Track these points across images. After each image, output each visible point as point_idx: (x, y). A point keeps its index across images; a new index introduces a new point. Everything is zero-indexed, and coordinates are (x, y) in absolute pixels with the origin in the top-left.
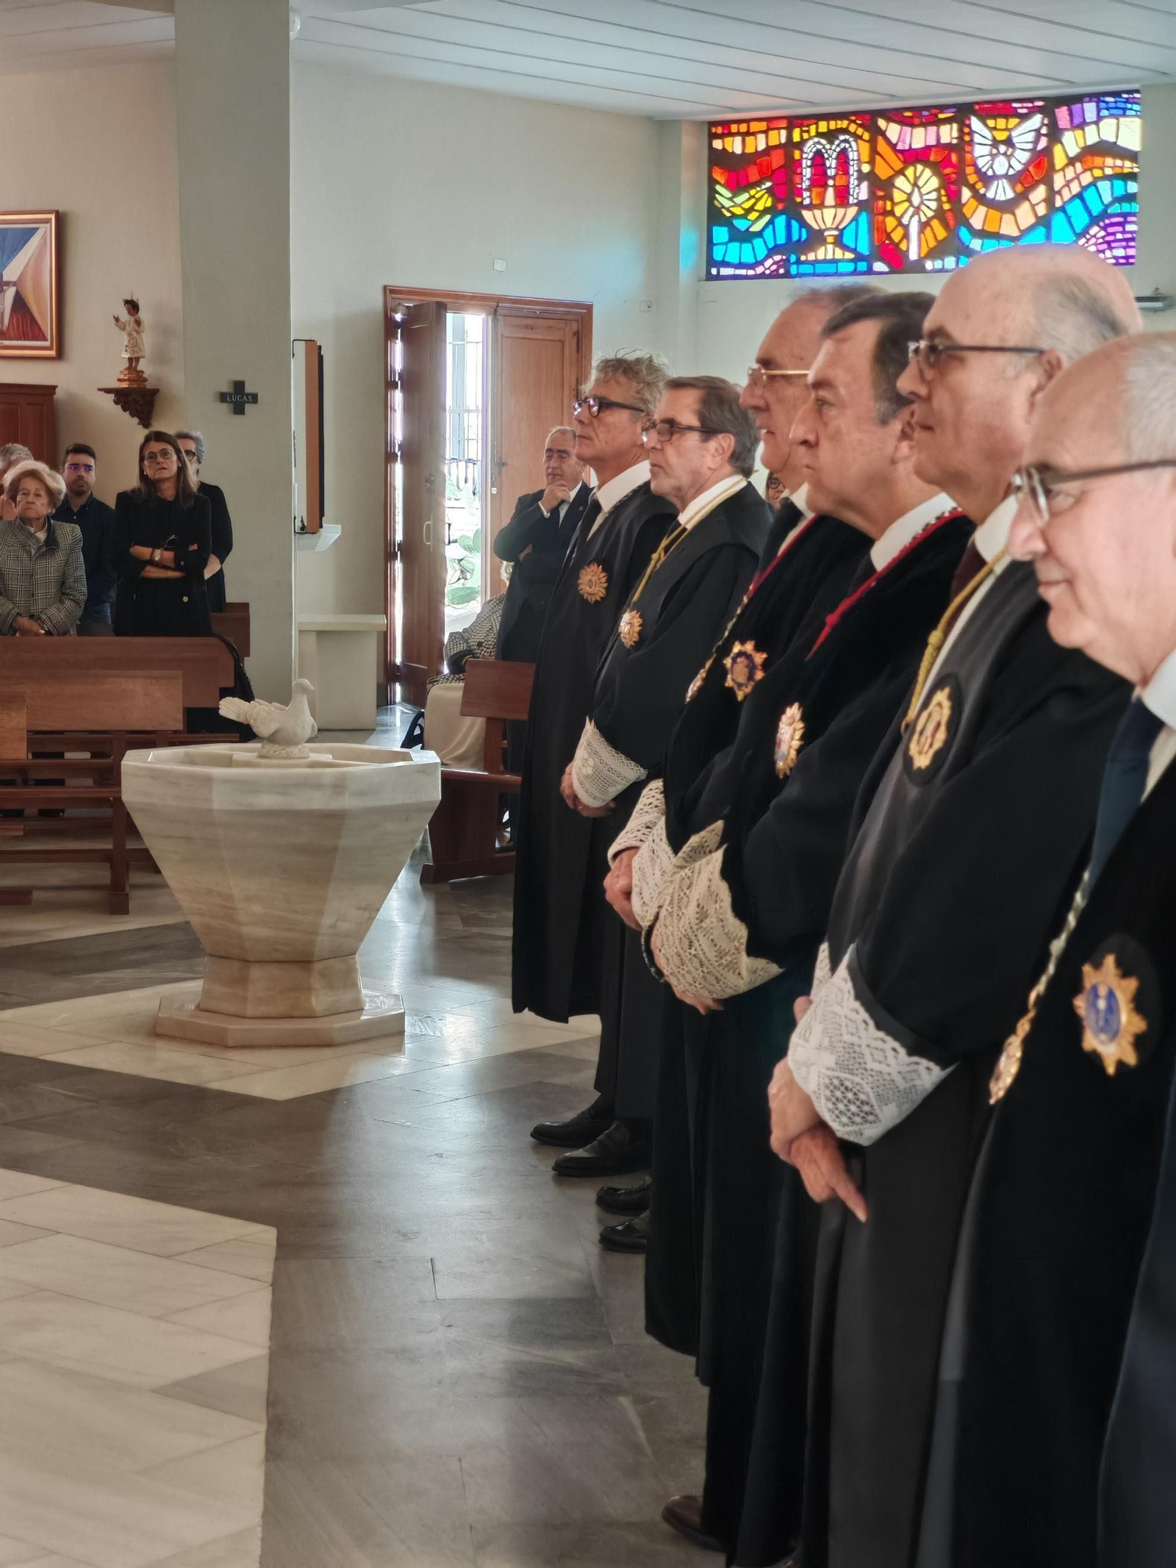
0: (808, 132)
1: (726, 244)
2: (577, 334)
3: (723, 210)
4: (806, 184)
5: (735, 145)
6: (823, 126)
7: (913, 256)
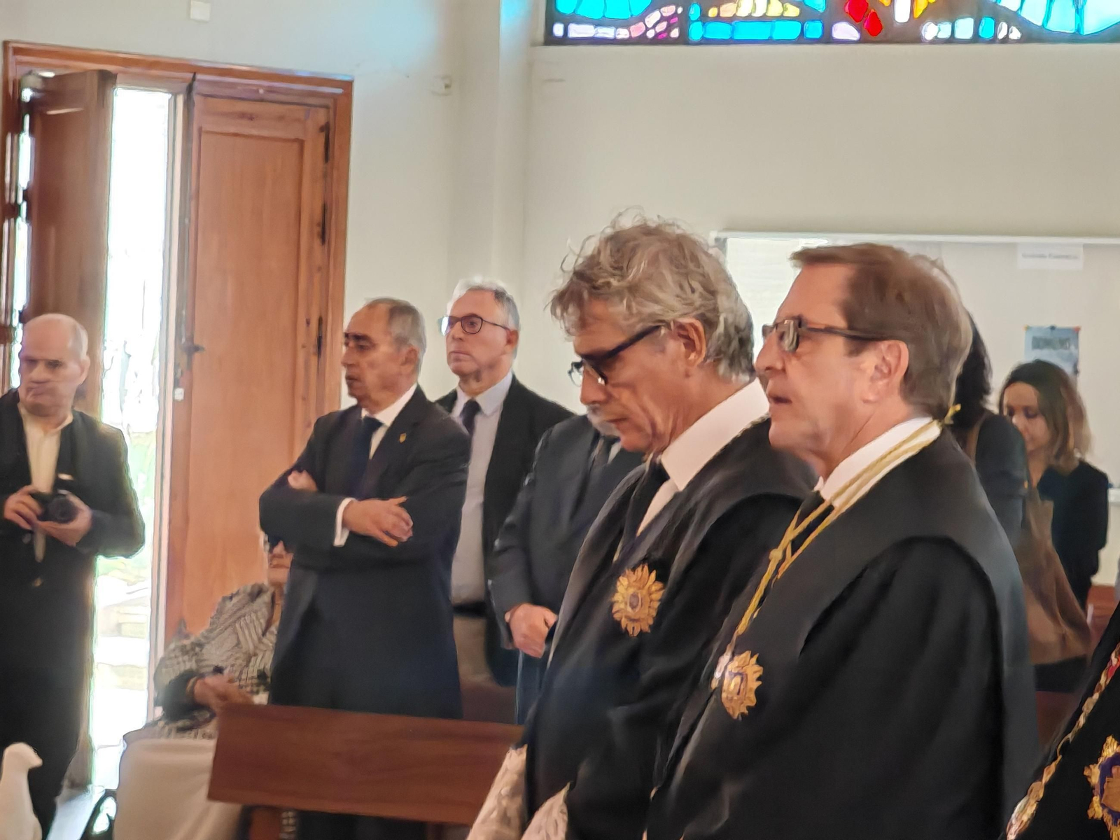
2: (326, 129)
7: (901, 14)
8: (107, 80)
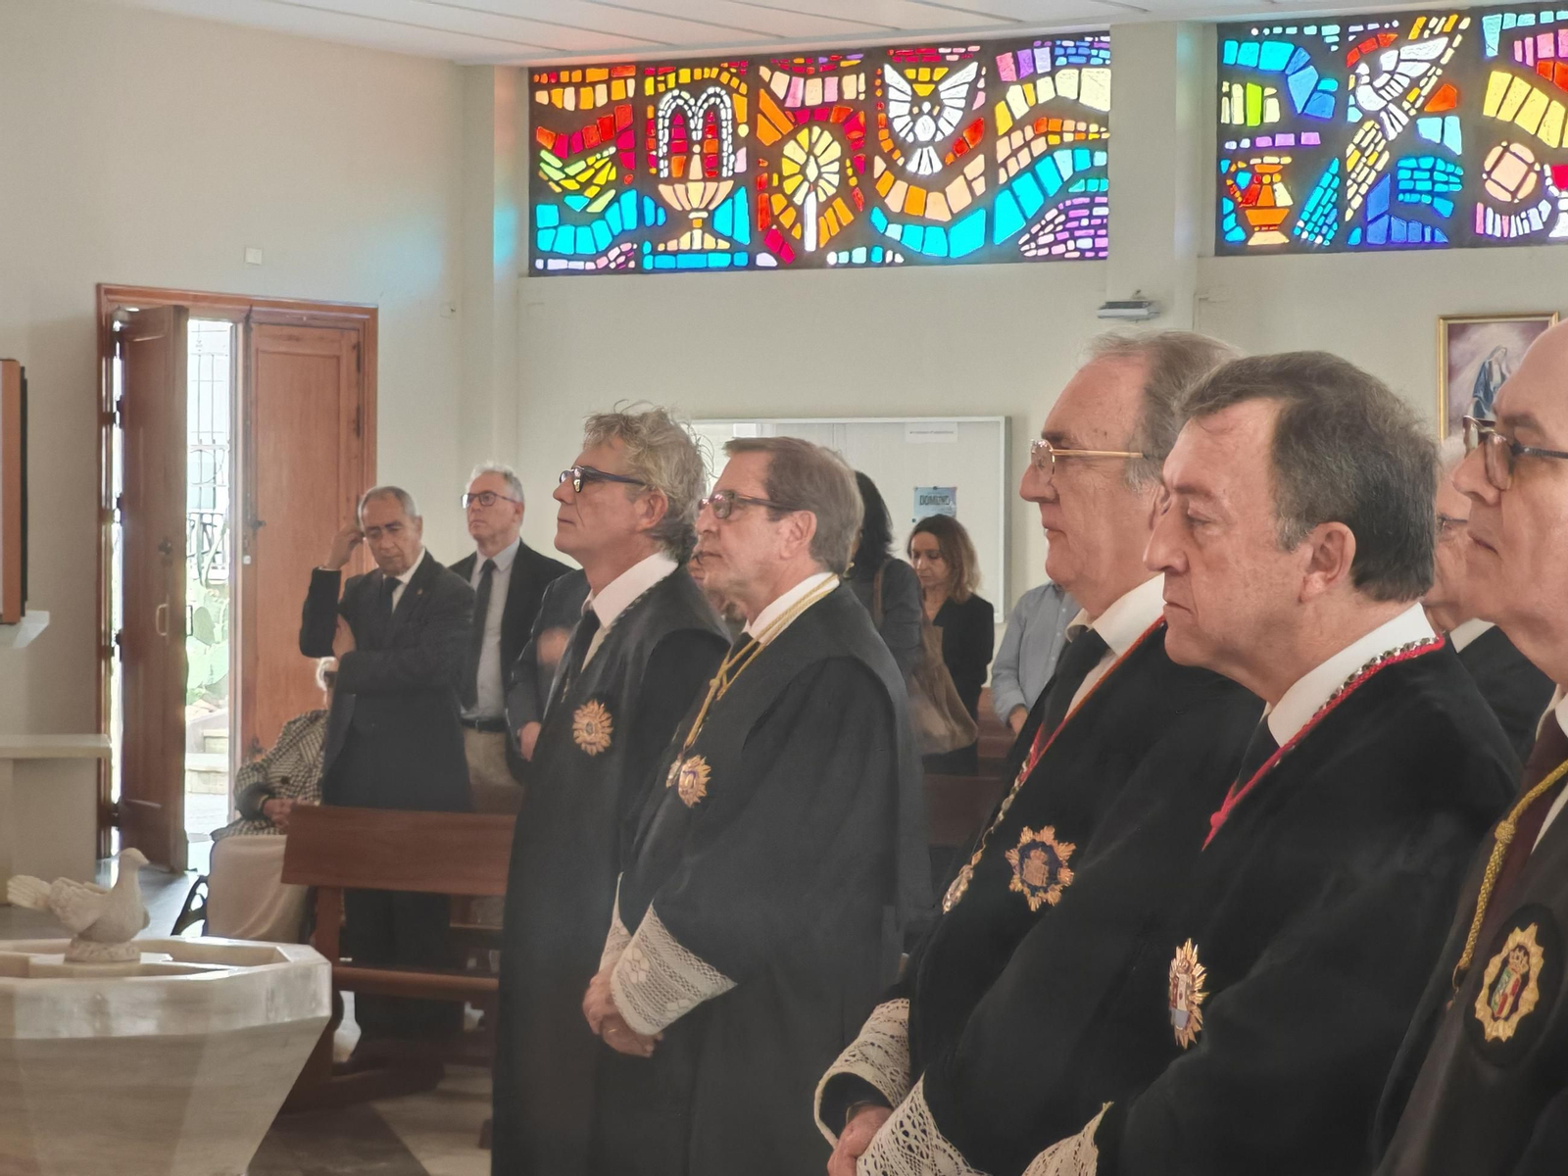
0: (665, 82)
1: (555, 228)
2: (357, 347)
3: (551, 183)
4: (663, 150)
5: (567, 99)
6: (685, 75)
7: (810, 245)
8: (181, 313)
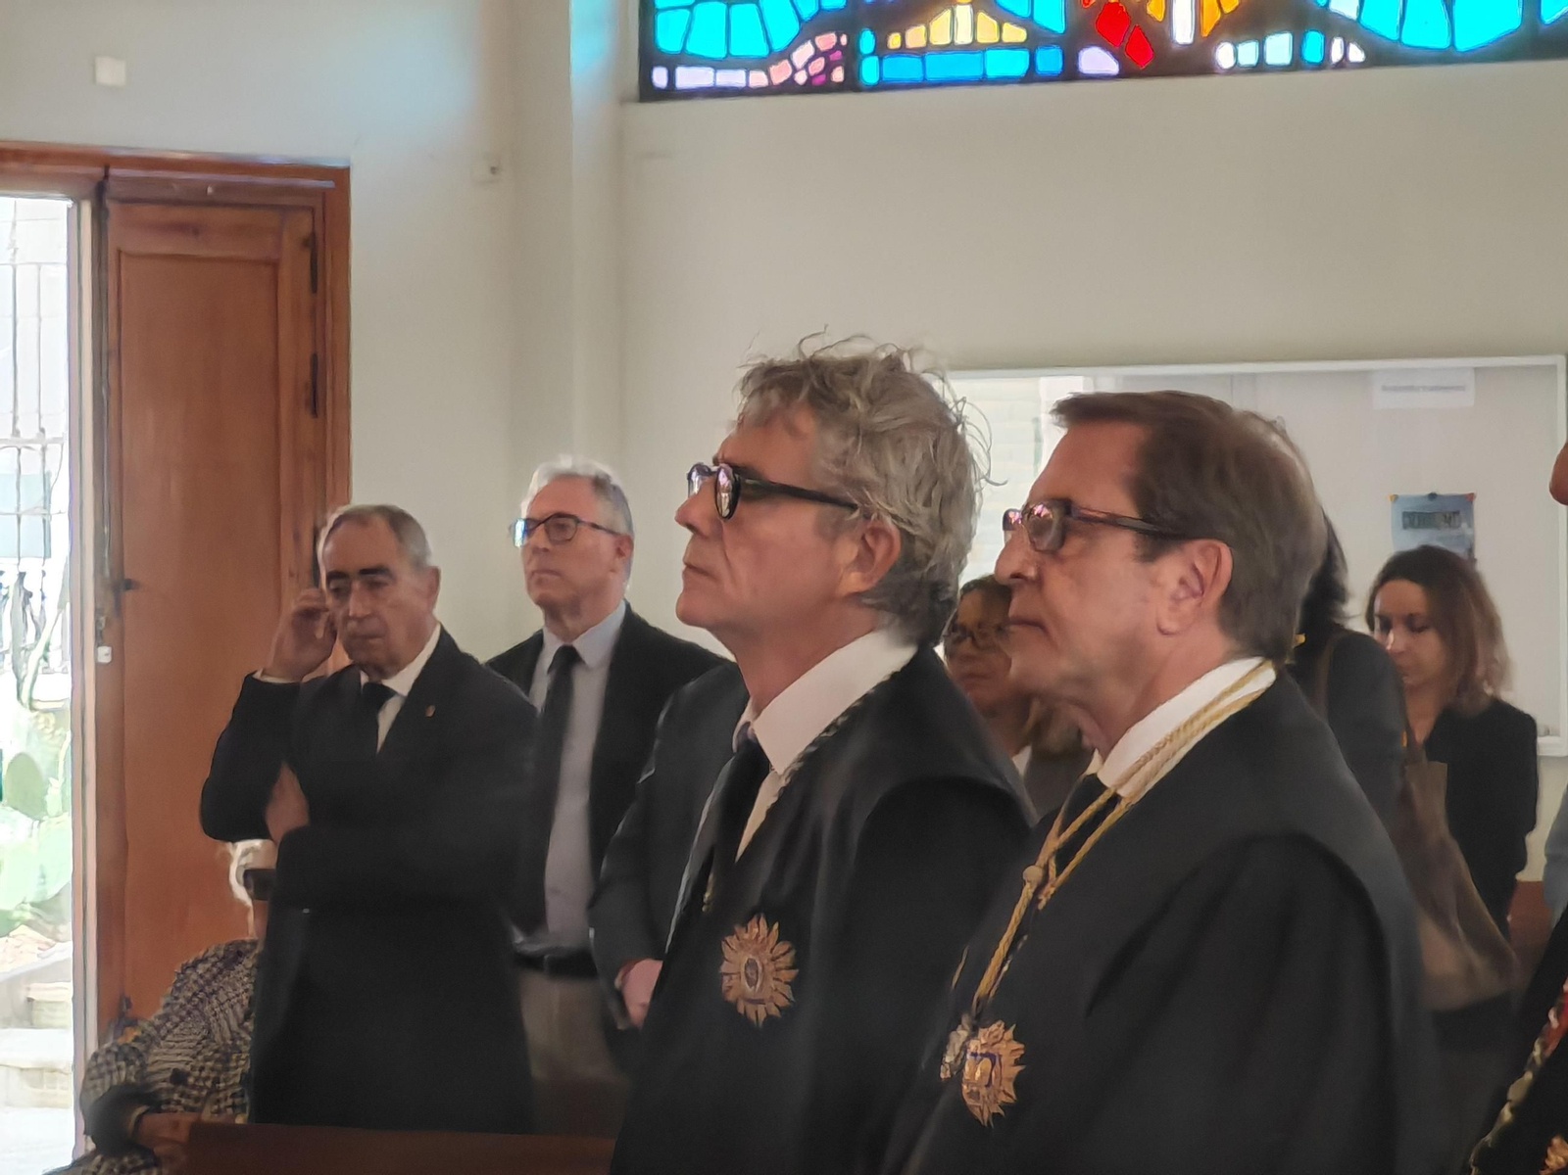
1: (690, 7)
2: (311, 243)
7: (1183, 33)
